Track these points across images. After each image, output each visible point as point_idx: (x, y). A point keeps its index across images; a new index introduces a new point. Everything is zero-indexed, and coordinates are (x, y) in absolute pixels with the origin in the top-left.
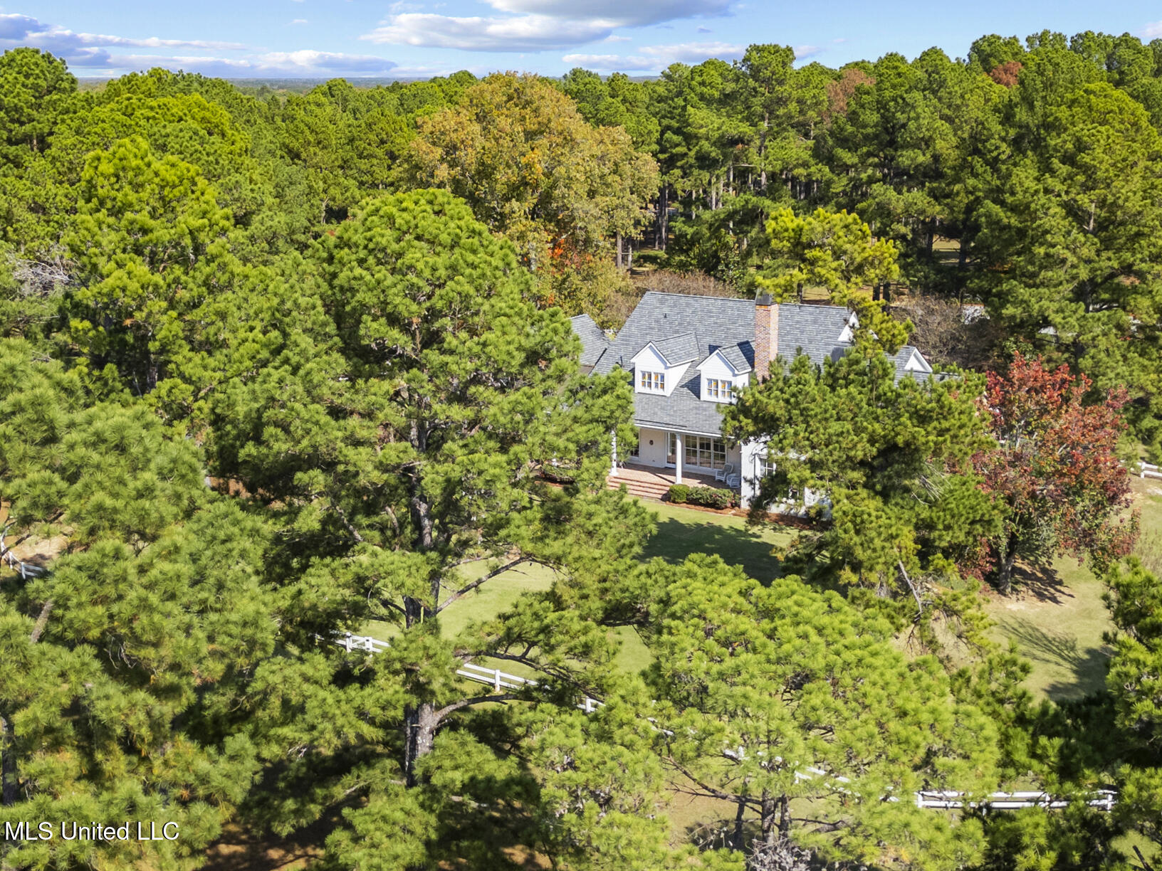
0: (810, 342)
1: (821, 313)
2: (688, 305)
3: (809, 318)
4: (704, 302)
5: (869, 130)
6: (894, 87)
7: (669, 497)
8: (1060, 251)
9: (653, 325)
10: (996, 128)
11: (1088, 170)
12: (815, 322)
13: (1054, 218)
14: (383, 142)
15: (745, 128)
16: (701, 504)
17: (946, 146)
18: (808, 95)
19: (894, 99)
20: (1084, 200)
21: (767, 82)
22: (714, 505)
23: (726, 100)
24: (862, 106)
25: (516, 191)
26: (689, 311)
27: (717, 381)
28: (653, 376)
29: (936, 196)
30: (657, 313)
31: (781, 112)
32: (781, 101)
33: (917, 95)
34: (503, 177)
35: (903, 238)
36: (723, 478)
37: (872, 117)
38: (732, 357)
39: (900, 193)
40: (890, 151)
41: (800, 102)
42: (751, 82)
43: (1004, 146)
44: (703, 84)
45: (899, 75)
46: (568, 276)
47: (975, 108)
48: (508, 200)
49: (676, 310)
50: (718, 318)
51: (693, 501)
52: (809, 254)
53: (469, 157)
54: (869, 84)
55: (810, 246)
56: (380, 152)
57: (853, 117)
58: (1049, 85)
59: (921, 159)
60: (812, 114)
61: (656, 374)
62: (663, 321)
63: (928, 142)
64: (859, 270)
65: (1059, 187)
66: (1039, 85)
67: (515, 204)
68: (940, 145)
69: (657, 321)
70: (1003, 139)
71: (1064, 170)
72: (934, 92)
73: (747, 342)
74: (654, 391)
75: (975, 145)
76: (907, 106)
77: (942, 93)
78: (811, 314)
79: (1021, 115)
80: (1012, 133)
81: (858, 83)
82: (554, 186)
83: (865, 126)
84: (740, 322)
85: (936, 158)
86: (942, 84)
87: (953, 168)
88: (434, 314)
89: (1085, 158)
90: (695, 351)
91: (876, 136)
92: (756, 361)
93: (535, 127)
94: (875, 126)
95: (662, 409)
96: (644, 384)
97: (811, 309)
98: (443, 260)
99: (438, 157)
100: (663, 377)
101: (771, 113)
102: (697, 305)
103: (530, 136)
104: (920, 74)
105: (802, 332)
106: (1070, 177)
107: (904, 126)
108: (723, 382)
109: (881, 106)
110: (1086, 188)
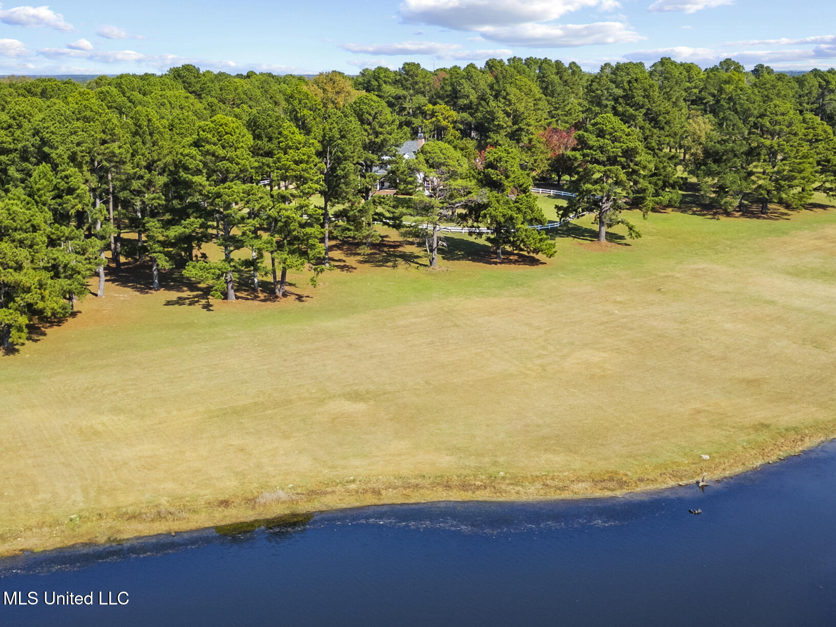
5: (448, 93)
6: (456, 78)
8: (502, 123)
10: (489, 91)
11: (510, 101)
13: (501, 115)
15: (404, 92)
17: (473, 97)
18: (426, 80)
19: (456, 82)
20: (508, 109)
21: (412, 76)
23: (396, 82)
24: (445, 84)
29: (471, 115)
31: (417, 87)
32: (416, 83)
33: (464, 80)
35: (461, 130)
37: (450, 88)
39: (459, 113)
40: (455, 100)
41: (423, 83)
42: (406, 76)
43: (491, 97)
44: (385, 76)
45: (458, 74)
47: (483, 85)
52: (436, 114)
54: (447, 77)
55: (436, 112)
57: (442, 88)
58: (504, 77)
59: (465, 102)
60: (427, 87)
63: (468, 97)
64: (447, 118)
65: (501, 105)
66: (501, 77)
68: (471, 97)
70: (491, 95)
71: (503, 101)
72: (469, 80)
75: (482, 98)
76: (460, 84)
77: (472, 80)
79: (496, 87)
80: (494, 93)
81: (444, 76)
83: (446, 91)
85: (471, 102)
86: (472, 77)
87: (476, 105)
88: (376, 113)
89: (508, 97)
91: (451, 95)
94: (450, 91)
98: (377, 104)
101: (413, 87)
103: (338, 93)
104: (465, 73)
106: (504, 103)
107: (460, 91)
109: (452, 85)
110: (509, 105)
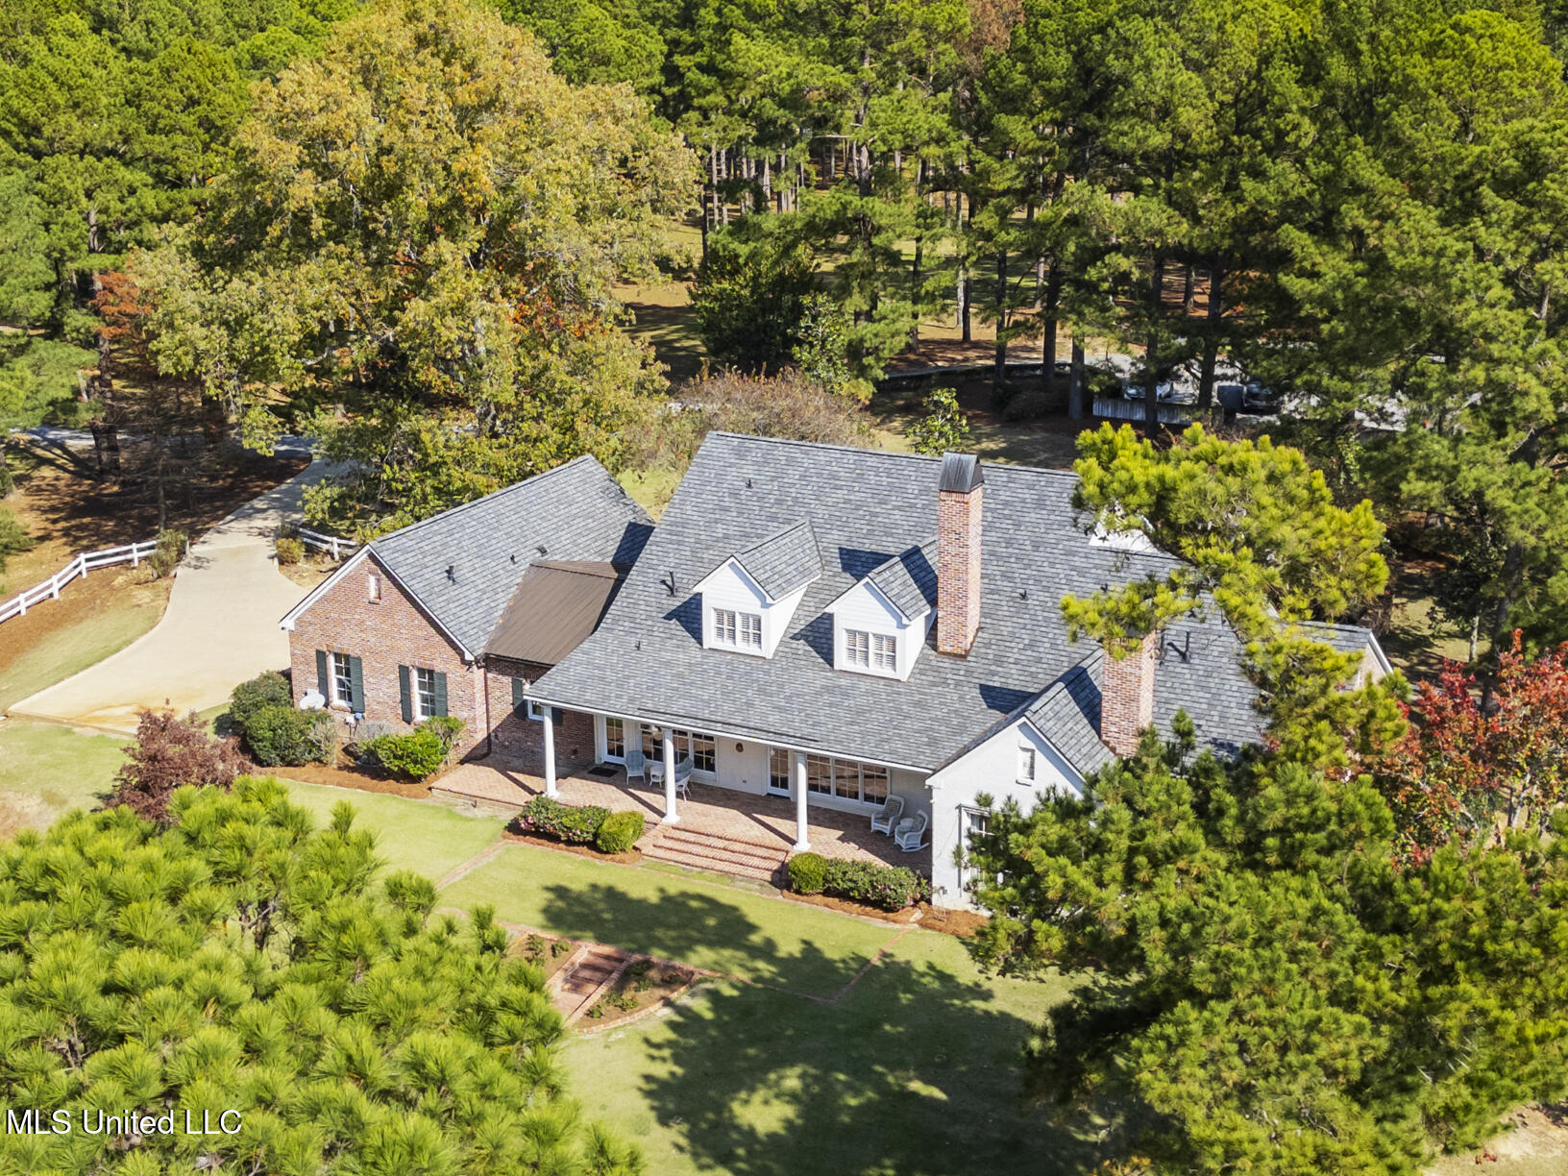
0: (1036, 547)
1: (1050, 483)
2: (791, 461)
3: (1028, 495)
4: (822, 457)
5: (1055, 83)
7: (786, 879)
9: (728, 502)
12: (1040, 503)
14: (192, 102)
16: (853, 900)
17: (1196, 119)
22: (882, 903)
24: (1040, 39)
25: (444, 221)
26: (794, 474)
27: (866, 636)
28: (738, 619)
30: (733, 478)
33: (1142, 24)
34: (418, 201)
36: (887, 829)
37: (1058, 60)
38: (896, 588)
41: (927, 28)
46: (546, 368)
48: (433, 237)
49: (769, 471)
50: (851, 490)
51: (839, 890)
53: (355, 161)
56: (188, 121)
59: (1154, 140)
61: (746, 617)
62: (745, 493)
63: (1166, 111)
67: (444, 245)
68: (1186, 115)
69: (734, 494)
72: (1171, 19)
73: (916, 550)
74: (741, 646)
76: (1125, 44)
77: (1185, 21)
78: (1031, 487)
82: (516, 210)
83: (1046, 76)
84: (895, 501)
90: (814, 564)
91: (1067, 93)
92: (941, 595)
93: (474, 100)
94: (1065, 76)
95: (762, 691)
96: (720, 632)
97: (1028, 476)
99: (294, 160)
100: (758, 622)
102: (807, 463)
105: (1018, 525)
107: (1122, 80)
108: (879, 637)
109: (1074, 39)
